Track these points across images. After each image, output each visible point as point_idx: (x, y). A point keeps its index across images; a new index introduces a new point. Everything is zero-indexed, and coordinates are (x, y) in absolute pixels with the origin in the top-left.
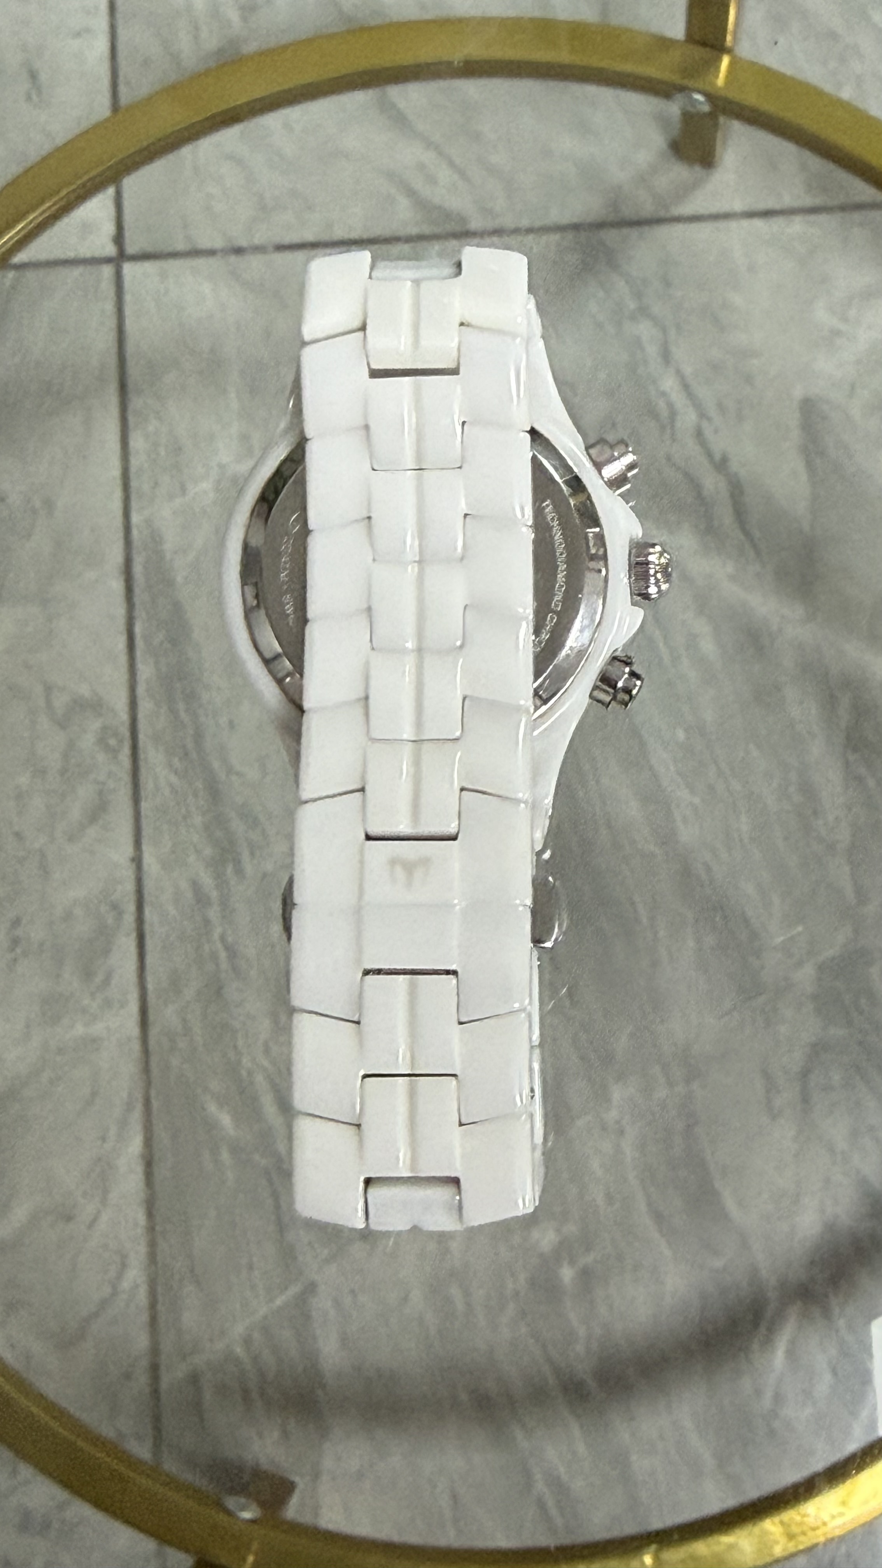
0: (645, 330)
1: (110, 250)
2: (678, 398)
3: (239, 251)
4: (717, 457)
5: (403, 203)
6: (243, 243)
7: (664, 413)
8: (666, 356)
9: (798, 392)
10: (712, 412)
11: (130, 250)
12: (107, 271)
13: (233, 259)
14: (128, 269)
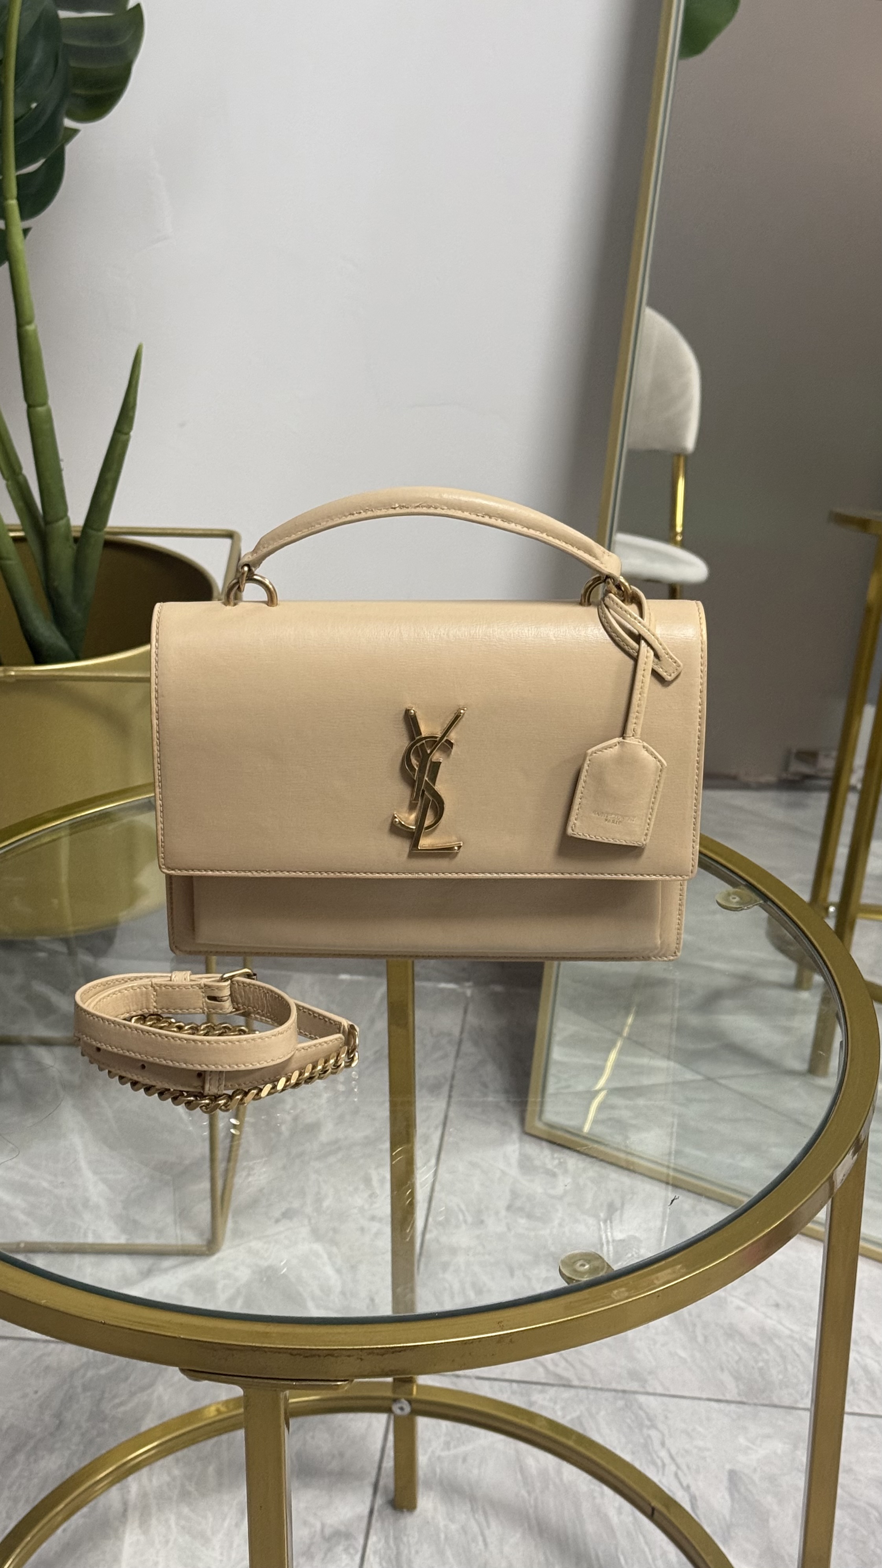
0: (653, 1433)
2: (667, 1460)
4: (685, 1484)
7: (659, 1463)
8: (663, 1444)
9: (728, 1467)
10: (684, 1467)
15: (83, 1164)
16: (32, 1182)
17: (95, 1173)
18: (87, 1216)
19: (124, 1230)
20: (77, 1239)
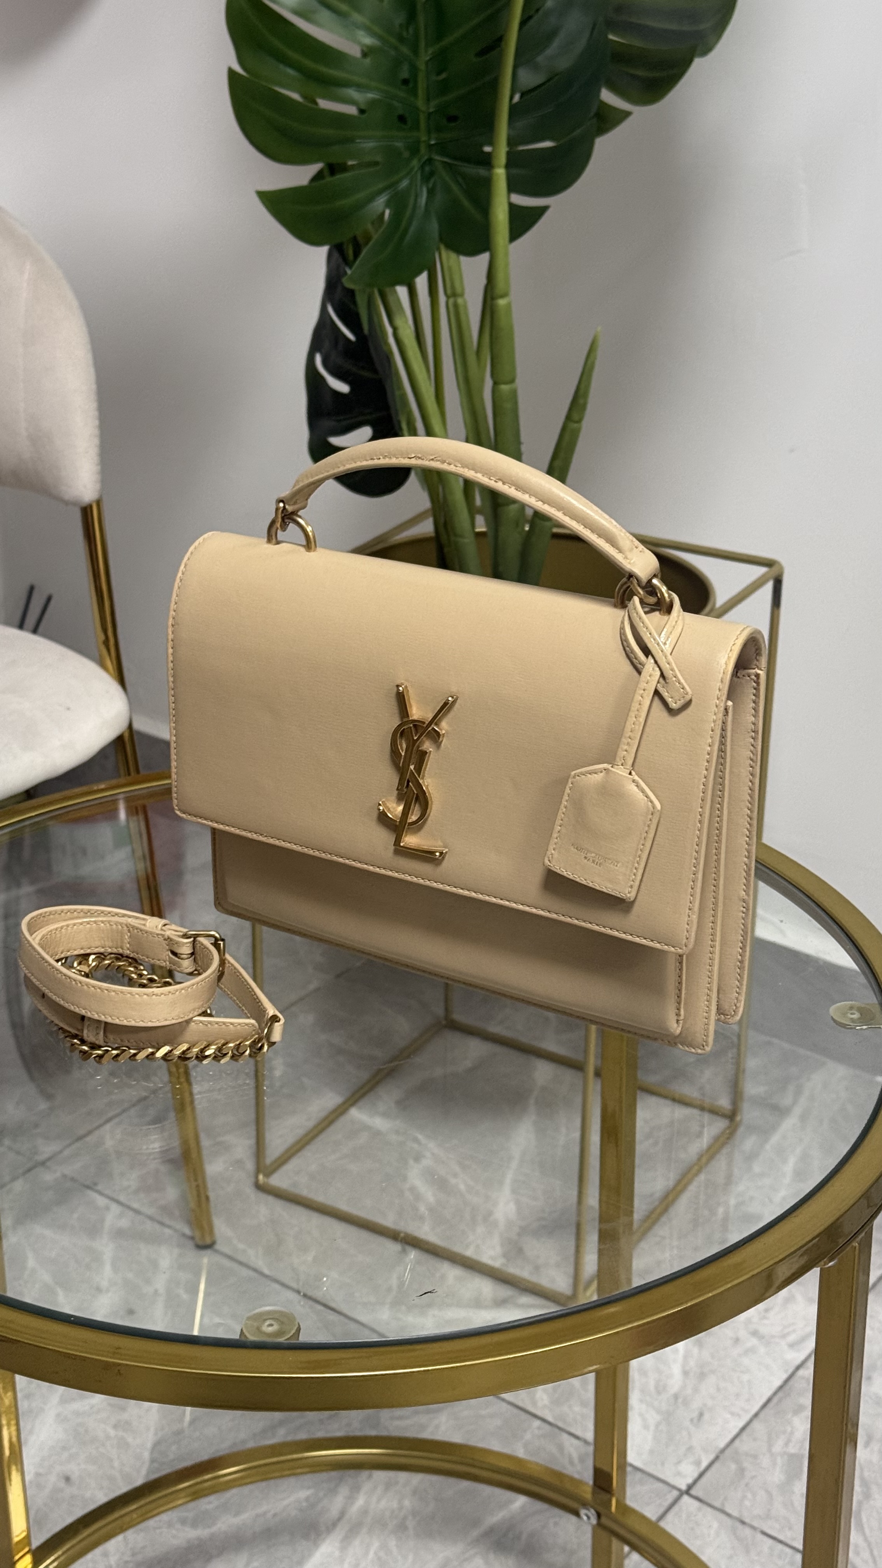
15: (508, 1180)
16: (453, 1181)
17: (514, 1191)
18: (480, 1230)
19: (505, 1255)
20: (457, 1248)
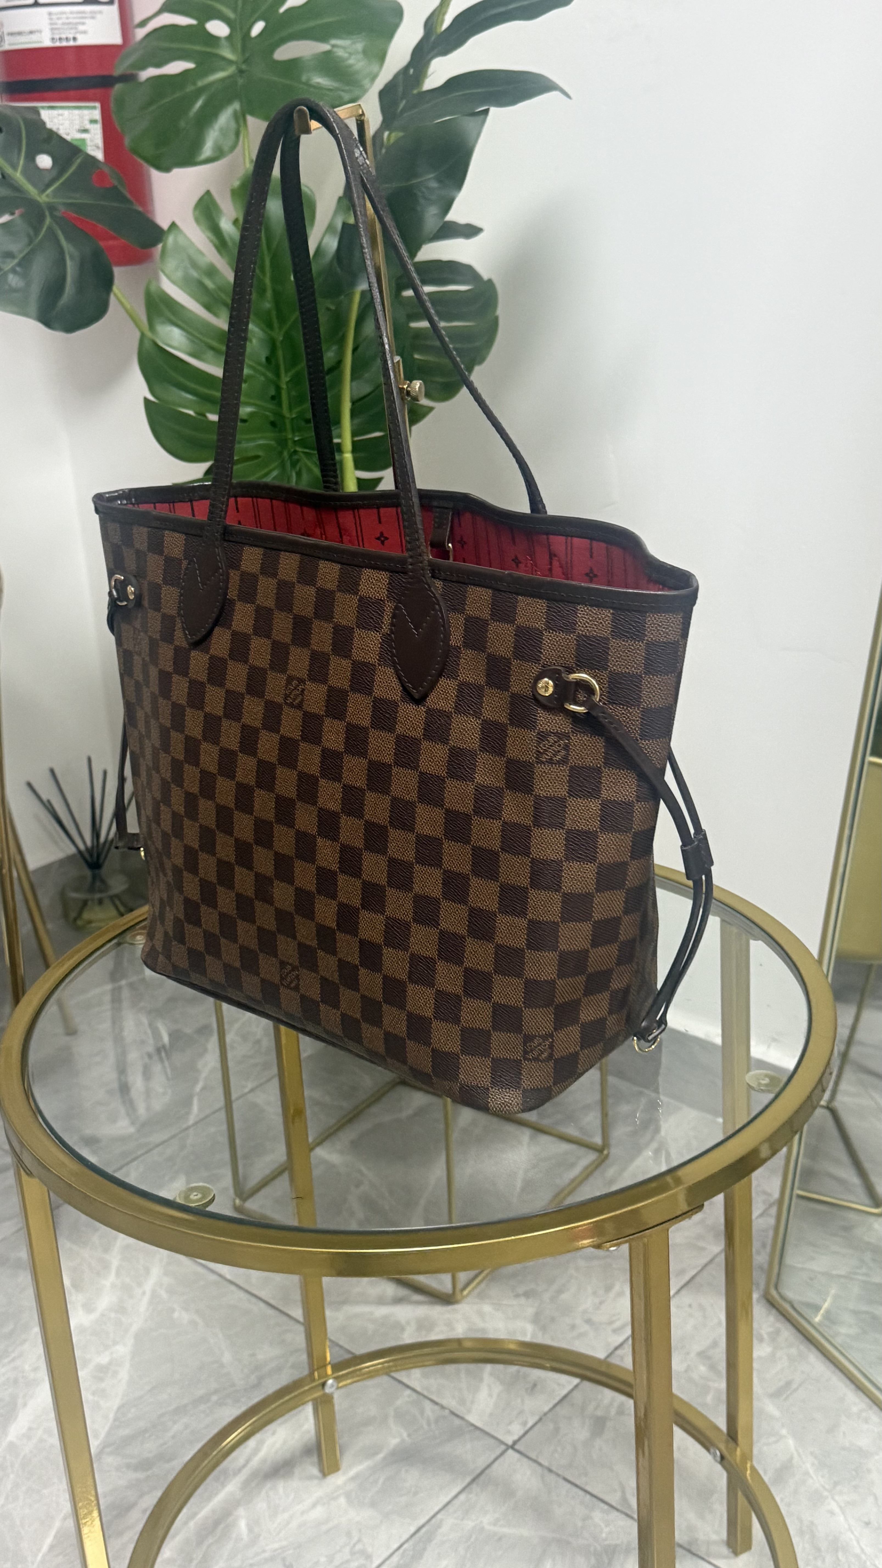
1: (510, 1443)
3: (550, 1471)
5: (618, 1495)
6: (554, 1469)
11: (517, 1447)
12: (503, 1447)
13: (546, 1471)
14: (510, 1451)
